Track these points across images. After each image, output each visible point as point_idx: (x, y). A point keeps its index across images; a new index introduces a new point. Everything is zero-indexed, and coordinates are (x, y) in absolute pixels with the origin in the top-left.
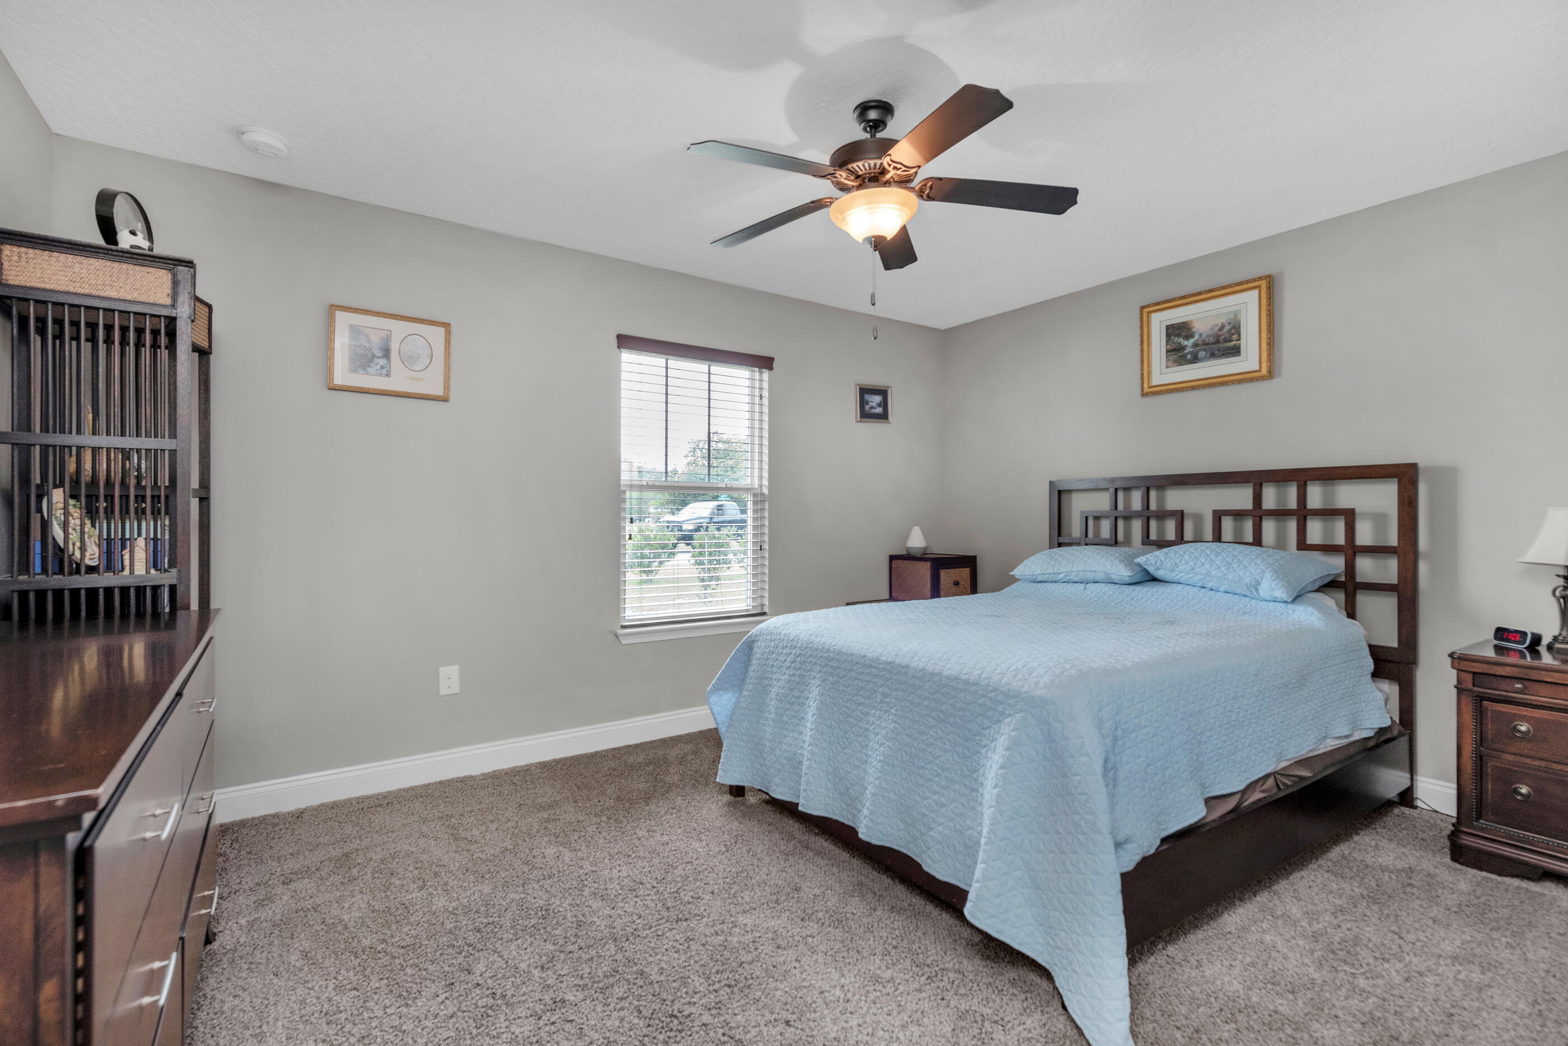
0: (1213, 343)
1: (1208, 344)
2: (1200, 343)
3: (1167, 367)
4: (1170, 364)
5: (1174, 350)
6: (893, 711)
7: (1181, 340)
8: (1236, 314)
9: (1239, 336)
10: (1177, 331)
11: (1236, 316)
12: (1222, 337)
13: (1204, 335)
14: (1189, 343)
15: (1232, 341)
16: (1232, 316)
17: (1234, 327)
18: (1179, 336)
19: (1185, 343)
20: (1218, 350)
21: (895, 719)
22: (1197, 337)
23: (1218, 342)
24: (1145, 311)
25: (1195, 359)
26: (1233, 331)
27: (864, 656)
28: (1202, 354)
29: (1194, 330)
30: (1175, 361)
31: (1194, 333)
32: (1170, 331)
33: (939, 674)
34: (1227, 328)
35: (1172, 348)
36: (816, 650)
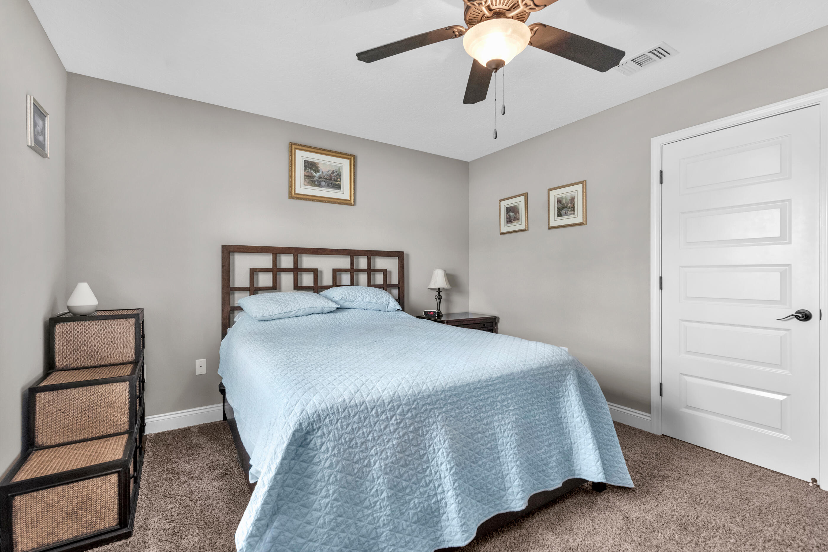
0: (329, 180)
1: (326, 179)
2: (323, 177)
3: (304, 185)
4: (306, 183)
5: (308, 176)
6: (511, 408)
7: (312, 171)
8: (340, 168)
9: (341, 180)
10: (310, 166)
11: (339, 169)
12: (333, 178)
13: (324, 173)
14: (317, 175)
15: (337, 181)
16: (338, 169)
17: (338, 175)
18: (311, 169)
19: (315, 174)
20: (331, 184)
21: (514, 413)
22: (321, 173)
23: (331, 179)
24: (293, 147)
25: (319, 185)
26: (338, 176)
27: (479, 381)
28: (323, 183)
29: (319, 168)
30: (309, 183)
31: (319, 170)
32: (307, 164)
33: (532, 369)
34: (335, 174)
35: (307, 174)
36: (429, 396)
